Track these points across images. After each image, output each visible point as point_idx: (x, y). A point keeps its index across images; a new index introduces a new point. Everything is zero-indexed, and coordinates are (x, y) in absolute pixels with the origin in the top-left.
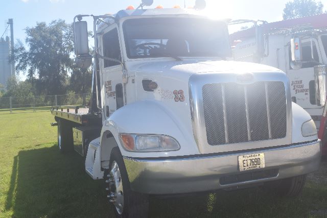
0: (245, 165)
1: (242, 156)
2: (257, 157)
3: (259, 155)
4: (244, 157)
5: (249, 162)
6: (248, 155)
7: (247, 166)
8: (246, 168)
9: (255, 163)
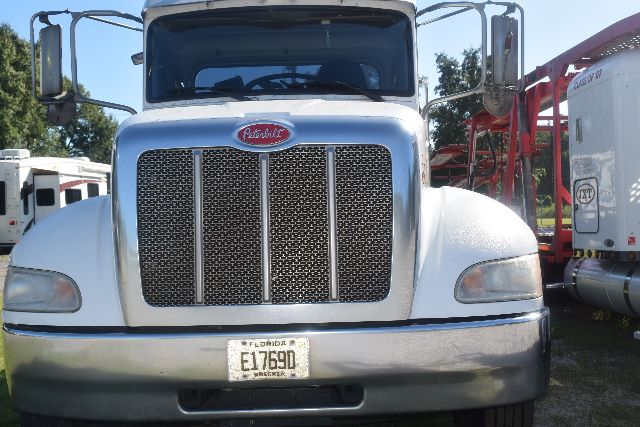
0: (246, 365)
1: (239, 342)
2: (286, 348)
3: (293, 342)
4: (244, 343)
5: (260, 358)
6: (258, 341)
7: (255, 368)
8: (251, 376)
9: (281, 364)
